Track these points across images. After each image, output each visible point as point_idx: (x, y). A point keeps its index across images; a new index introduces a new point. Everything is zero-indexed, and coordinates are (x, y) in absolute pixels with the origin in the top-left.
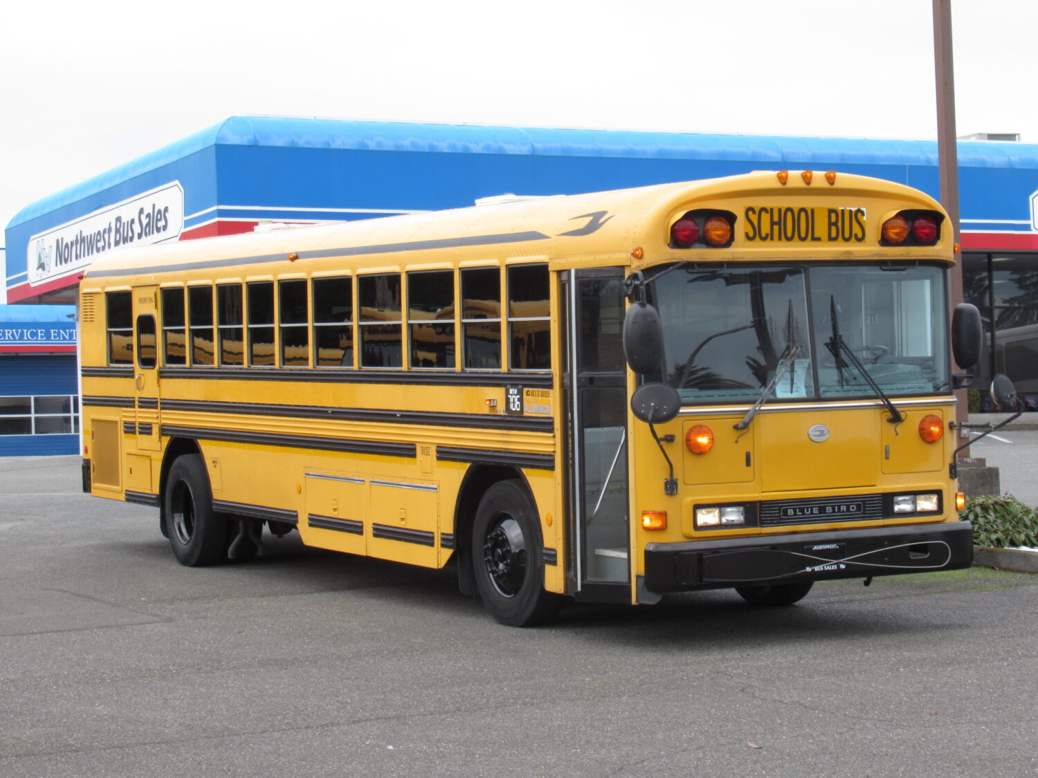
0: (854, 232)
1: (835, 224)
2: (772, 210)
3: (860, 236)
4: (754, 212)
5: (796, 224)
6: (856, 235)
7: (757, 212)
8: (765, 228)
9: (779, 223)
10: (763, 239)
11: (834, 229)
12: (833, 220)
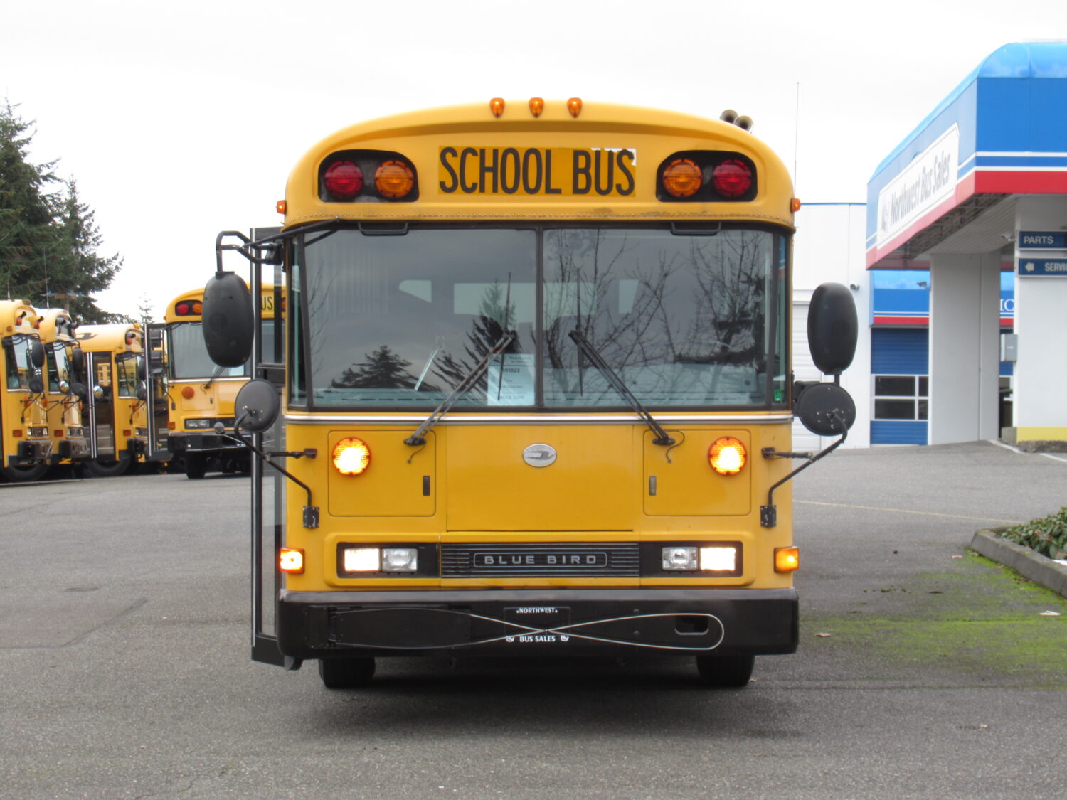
0: (615, 182)
1: (586, 171)
2: (483, 151)
3: (625, 186)
4: (455, 154)
5: (522, 171)
6: (619, 187)
7: (459, 154)
8: (472, 175)
10: (469, 191)
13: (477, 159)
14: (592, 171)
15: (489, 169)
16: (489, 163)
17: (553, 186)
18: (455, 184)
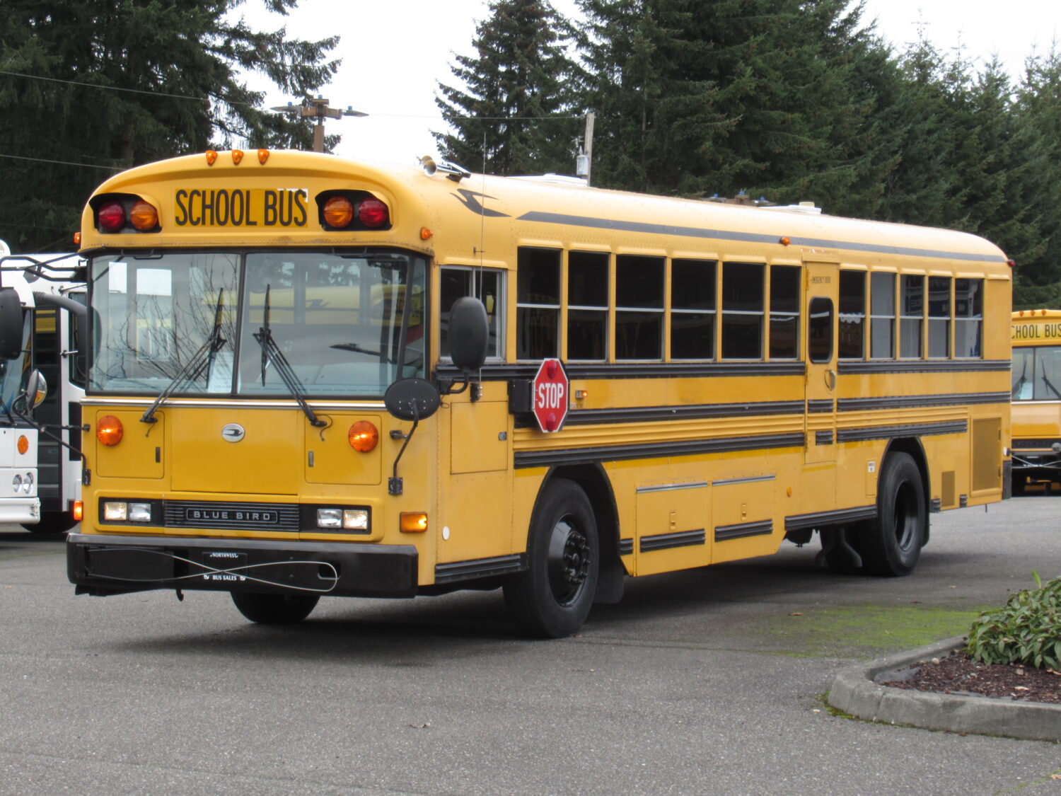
6: (296, 219)
8: (197, 213)
9: (211, 207)
10: (195, 223)
11: (271, 212)
12: (271, 202)
13: (201, 198)
14: (278, 207)
15: (208, 207)
16: (208, 202)
17: (251, 219)
18: (186, 219)
